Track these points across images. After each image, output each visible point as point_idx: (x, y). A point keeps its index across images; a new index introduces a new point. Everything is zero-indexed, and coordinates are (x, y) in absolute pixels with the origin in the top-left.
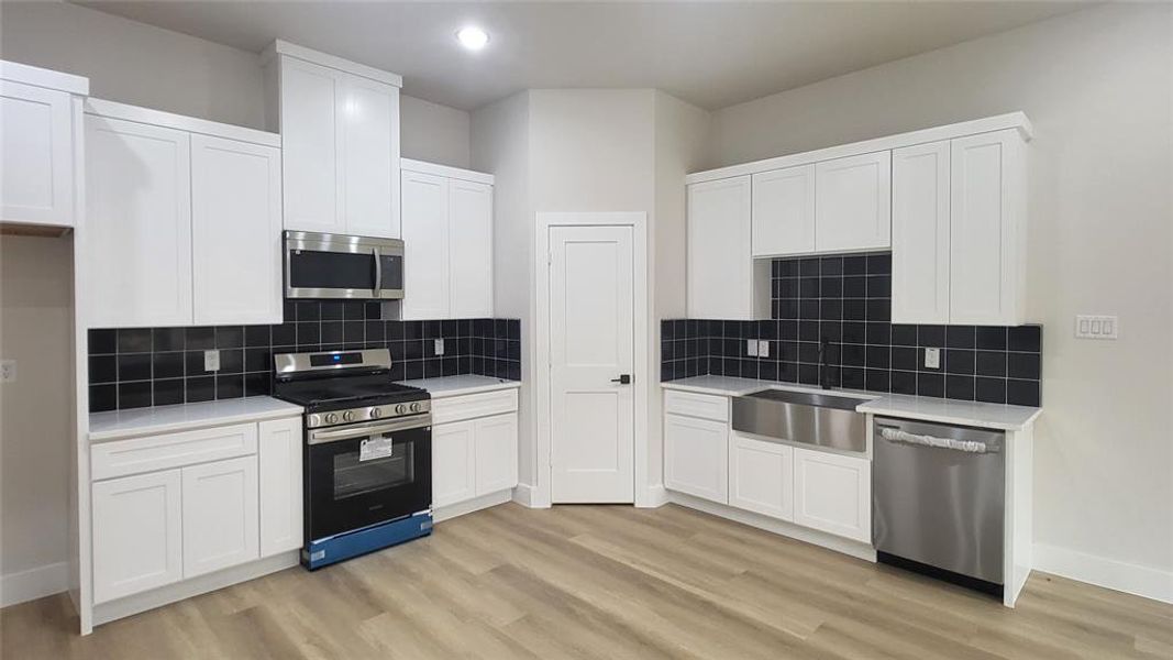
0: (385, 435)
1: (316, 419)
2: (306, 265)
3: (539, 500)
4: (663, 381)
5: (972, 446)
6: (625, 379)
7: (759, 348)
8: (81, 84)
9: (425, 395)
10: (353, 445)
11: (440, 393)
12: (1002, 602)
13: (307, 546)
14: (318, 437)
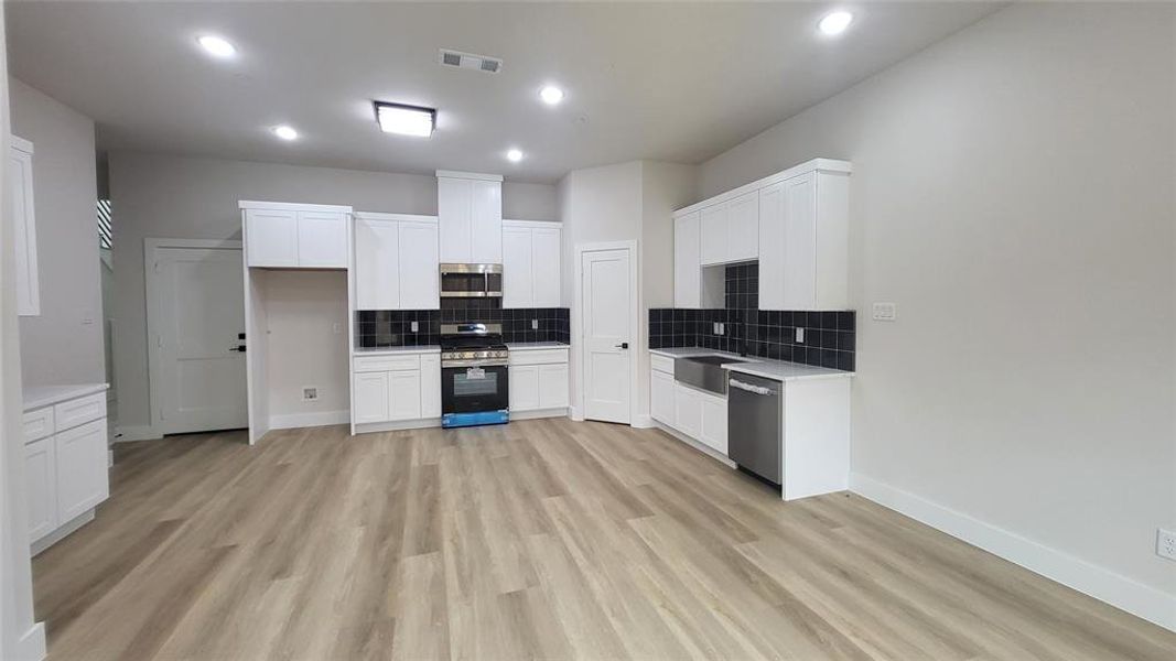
0: (481, 367)
1: (447, 355)
2: (449, 279)
3: (577, 417)
4: (650, 348)
5: (762, 390)
6: (625, 346)
7: (719, 329)
8: (349, 209)
9: (505, 348)
10: (463, 370)
11: (514, 348)
12: (781, 496)
13: (443, 418)
14: (448, 364)
